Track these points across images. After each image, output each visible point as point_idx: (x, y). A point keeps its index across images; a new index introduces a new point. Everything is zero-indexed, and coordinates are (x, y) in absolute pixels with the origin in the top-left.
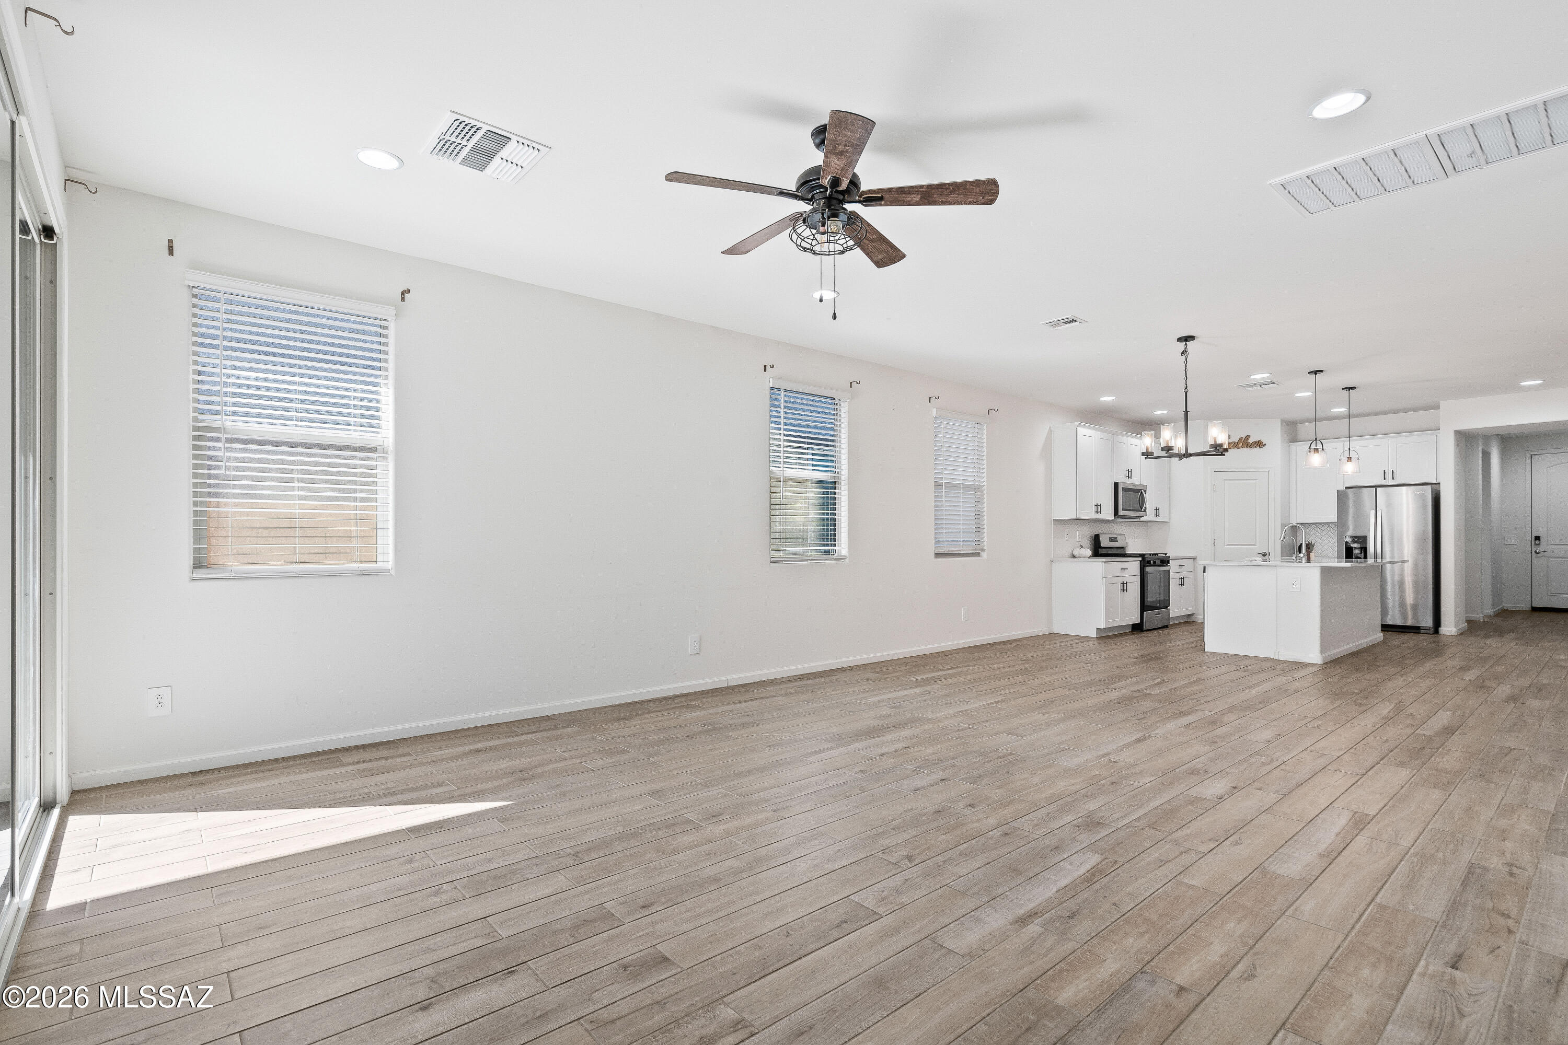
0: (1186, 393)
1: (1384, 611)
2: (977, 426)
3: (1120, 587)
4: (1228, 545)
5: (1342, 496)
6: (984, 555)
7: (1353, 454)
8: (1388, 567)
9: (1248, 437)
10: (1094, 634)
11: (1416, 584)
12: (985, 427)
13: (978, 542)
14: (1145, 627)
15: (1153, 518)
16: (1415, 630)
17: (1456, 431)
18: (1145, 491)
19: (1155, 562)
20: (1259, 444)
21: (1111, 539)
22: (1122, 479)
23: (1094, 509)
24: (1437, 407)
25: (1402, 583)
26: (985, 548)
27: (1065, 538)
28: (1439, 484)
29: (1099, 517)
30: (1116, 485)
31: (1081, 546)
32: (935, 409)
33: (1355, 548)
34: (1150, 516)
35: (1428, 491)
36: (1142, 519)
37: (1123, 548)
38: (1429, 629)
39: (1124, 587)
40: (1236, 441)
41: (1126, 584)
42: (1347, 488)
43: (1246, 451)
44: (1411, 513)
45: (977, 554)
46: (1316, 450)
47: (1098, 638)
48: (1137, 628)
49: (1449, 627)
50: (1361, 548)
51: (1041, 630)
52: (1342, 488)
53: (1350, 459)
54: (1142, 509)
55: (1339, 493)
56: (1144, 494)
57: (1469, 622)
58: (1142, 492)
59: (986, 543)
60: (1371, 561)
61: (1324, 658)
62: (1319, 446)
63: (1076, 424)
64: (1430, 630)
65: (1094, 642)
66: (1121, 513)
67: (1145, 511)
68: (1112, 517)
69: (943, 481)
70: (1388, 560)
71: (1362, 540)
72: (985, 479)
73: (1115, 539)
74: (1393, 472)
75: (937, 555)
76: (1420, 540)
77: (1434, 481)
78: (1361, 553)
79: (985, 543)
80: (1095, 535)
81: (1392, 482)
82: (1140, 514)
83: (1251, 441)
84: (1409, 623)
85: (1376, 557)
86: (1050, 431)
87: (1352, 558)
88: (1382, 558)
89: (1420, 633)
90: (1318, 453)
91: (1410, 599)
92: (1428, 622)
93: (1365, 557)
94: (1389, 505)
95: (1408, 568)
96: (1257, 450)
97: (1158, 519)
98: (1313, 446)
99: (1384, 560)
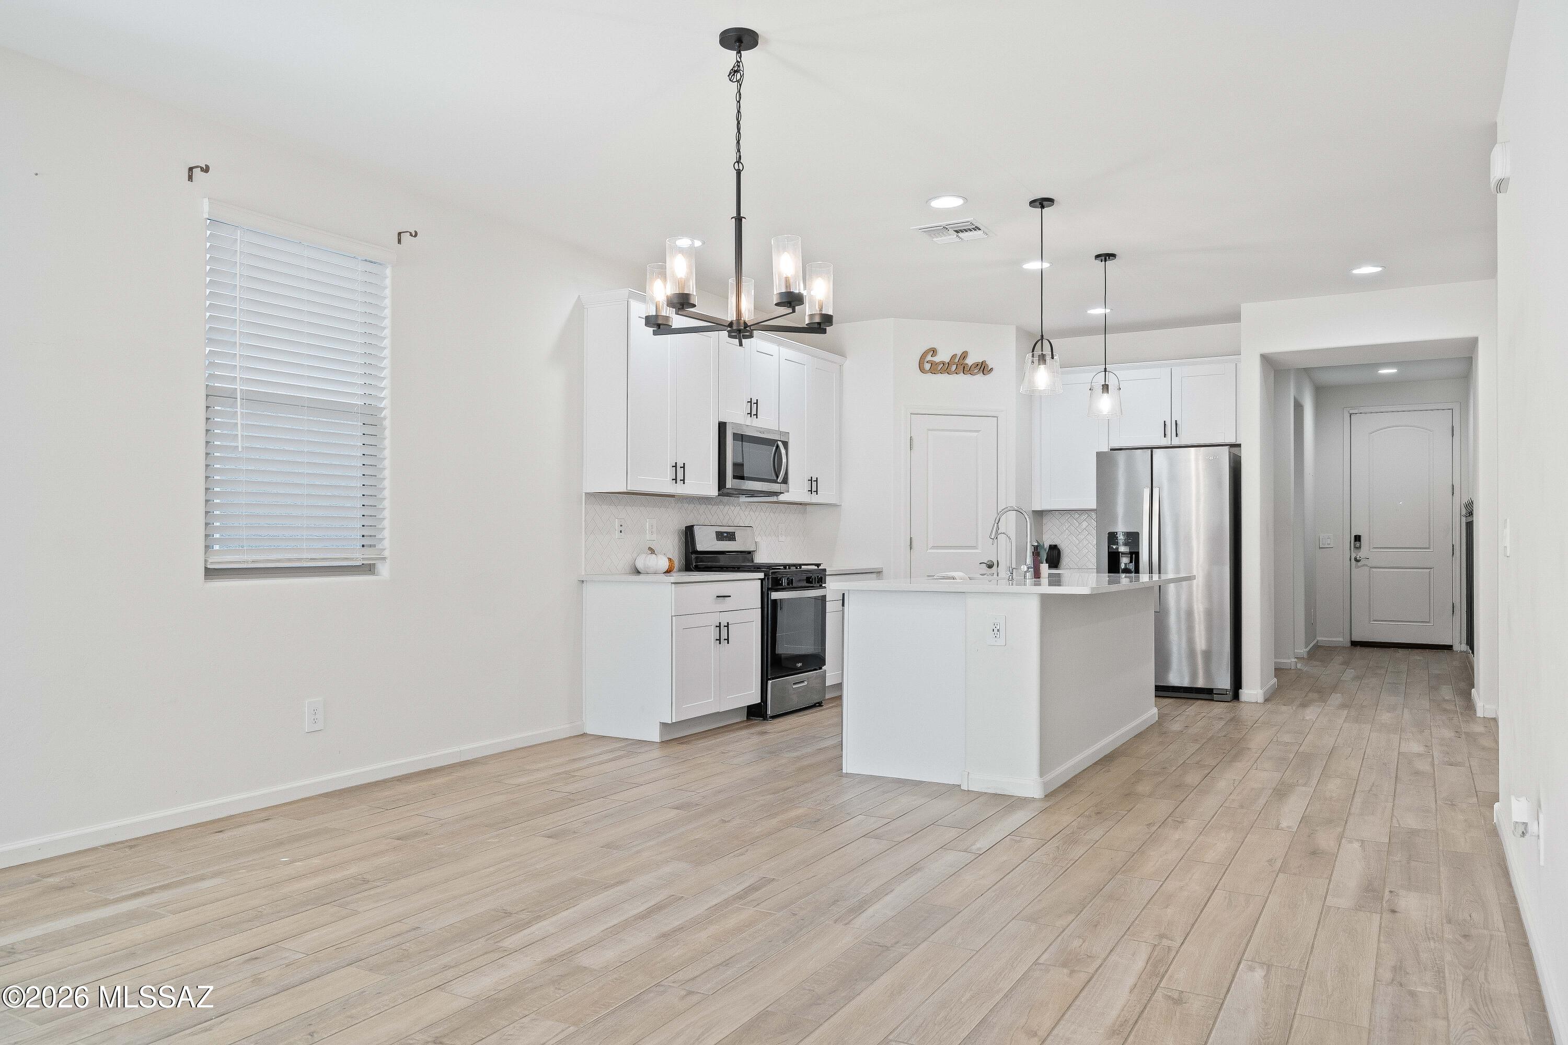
0: (739, 173)
1: (1162, 661)
2: (370, 267)
3: (713, 633)
4: (934, 547)
5: (1105, 461)
6: (384, 570)
7: (1112, 381)
8: (1172, 588)
9: (964, 355)
10: (655, 735)
11: (1209, 614)
12: (388, 272)
13: (369, 541)
14: (769, 712)
15: (806, 497)
16: (1206, 694)
17: (1261, 355)
18: (786, 444)
19: (790, 582)
20: (983, 368)
21: (721, 536)
22: (737, 417)
23: (670, 473)
24: (1235, 317)
25: (1190, 614)
26: (386, 553)
27: (617, 532)
28: (1239, 446)
29: (679, 489)
30: (722, 427)
31: (650, 549)
32: (206, 201)
33: (1123, 553)
34: (796, 491)
35: (1224, 455)
36: (782, 498)
37: (749, 553)
38: (1222, 693)
39: (723, 634)
40: (947, 360)
41: (728, 626)
42: (1111, 450)
43: (961, 378)
44: (1202, 491)
45: (368, 569)
46: (1042, 358)
47: (664, 743)
48: (756, 713)
49: (1252, 690)
50: (1131, 553)
51: (559, 729)
52: (1105, 449)
53: (1106, 388)
54: (777, 477)
55: (1099, 455)
56: (783, 451)
57: (1279, 671)
58: (778, 447)
59: (386, 546)
60: (1144, 577)
61: (1045, 784)
62: (1047, 351)
63: (625, 292)
64: (1226, 694)
65: (656, 753)
66: (730, 482)
67: (785, 481)
68: (713, 491)
69: (238, 386)
70: (1171, 576)
71: (1133, 538)
72: (385, 393)
73: (731, 537)
74: (1176, 424)
75: (211, 573)
76: (1214, 540)
77: (1232, 440)
78: (1131, 562)
79: (386, 543)
80: (686, 527)
81: (1176, 442)
82: (775, 487)
83: (970, 361)
84: (1200, 683)
85: (1151, 572)
86: (579, 308)
87: (1119, 573)
88: (1160, 573)
89: (1212, 700)
90: (1045, 364)
91: (1201, 644)
92: (1224, 682)
93: (1137, 571)
94: (1173, 478)
95: (1198, 585)
96: (980, 377)
97: (814, 499)
98: (1038, 352)
99: (1163, 577)
